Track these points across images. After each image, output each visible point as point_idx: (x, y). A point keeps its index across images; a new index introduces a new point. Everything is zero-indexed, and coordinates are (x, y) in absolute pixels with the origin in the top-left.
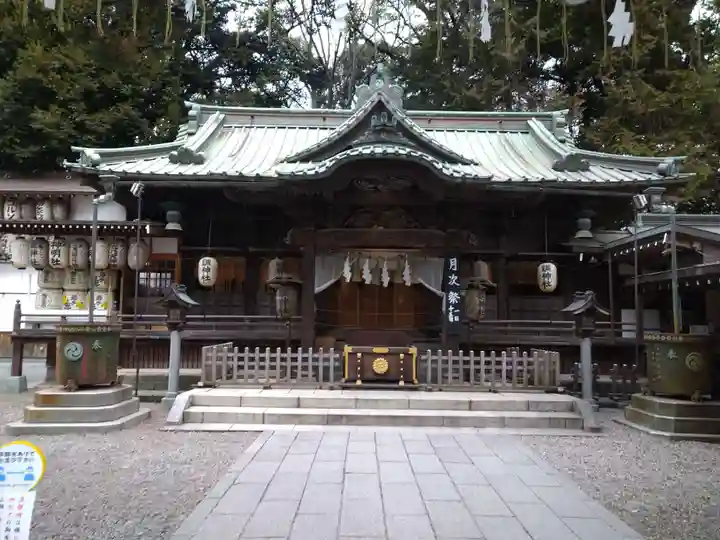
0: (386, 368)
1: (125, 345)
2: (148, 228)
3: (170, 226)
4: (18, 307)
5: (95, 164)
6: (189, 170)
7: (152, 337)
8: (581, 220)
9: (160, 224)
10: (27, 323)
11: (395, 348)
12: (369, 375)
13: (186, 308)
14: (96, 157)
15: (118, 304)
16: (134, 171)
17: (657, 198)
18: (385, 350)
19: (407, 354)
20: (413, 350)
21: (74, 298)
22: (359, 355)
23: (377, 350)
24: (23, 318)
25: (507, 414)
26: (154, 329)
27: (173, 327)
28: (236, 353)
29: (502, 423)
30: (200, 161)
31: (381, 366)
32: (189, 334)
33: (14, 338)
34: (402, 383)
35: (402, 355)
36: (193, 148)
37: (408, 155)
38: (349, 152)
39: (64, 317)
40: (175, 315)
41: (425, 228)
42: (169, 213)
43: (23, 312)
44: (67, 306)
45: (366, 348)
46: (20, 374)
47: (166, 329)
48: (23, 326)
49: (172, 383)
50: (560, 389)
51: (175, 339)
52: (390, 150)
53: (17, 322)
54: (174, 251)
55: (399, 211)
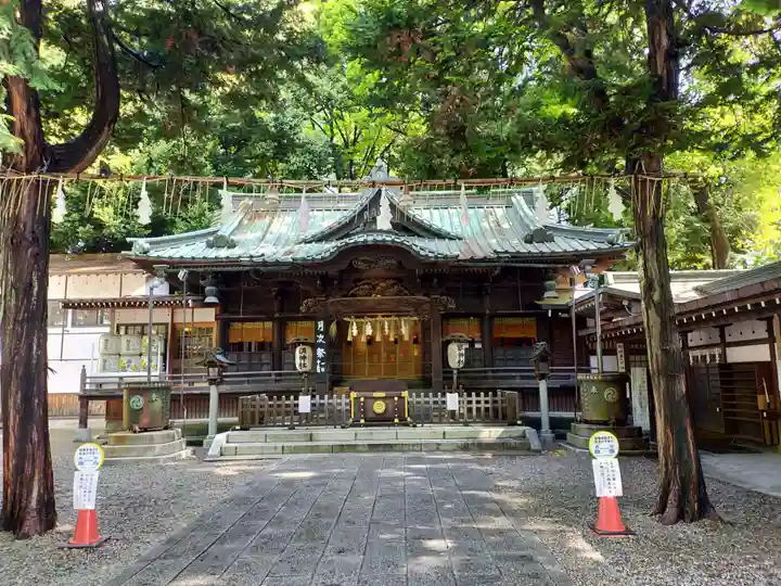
0: (384, 408)
1: (175, 399)
2: (190, 302)
3: (208, 300)
4: (84, 371)
5: (146, 251)
6: (223, 253)
7: (195, 392)
9: (200, 298)
10: (90, 383)
11: (390, 393)
12: (371, 415)
13: (222, 367)
14: (147, 246)
15: (165, 366)
16: (178, 255)
17: (588, 268)
18: (383, 394)
19: (400, 397)
20: (404, 394)
21: (129, 361)
22: (362, 399)
23: (376, 394)
24: (88, 380)
26: (196, 385)
27: (212, 382)
28: (266, 402)
29: (466, 446)
30: (232, 245)
31: (379, 407)
32: (224, 388)
33: (81, 397)
34: (396, 421)
35: (396, 399)
36: (226, 234)
37: (393, 241)
38: (347, 240)
39: (121, 378)
40: (214, 372)
41: (413, 295)
42: (208, 288)
43: (88, 375)
44: (124, 370)
45: (368, 394)
46: (86, 426)
47: (206, 385)
48: (88, 387)
49: (212, 428)
50: (519, 422)
51: (214, 392)
52: (379, 238)
53: (83, 383)
54: (212, 318)
55: (391, 282)
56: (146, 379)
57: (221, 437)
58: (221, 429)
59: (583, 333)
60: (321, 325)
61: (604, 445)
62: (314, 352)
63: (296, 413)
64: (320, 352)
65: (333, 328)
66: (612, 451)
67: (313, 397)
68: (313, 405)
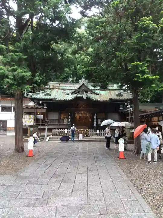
0: (83, 133)
3: (45, 107)
5: (31, 96)
6: (48, 97)
8: (121, 106)
9: (43, 107)
11: (84, 129)
14: (32, 95)
17: (129, 103)
18: (83, 130)
19: (87, 130)
20: (88, 130)
21: (27, 120)
22: (78, 130)
23: (82, 130)
25: (101, 140)
27: (46, 126)
28: (58, 130)
29: (100, 141)
30: (50, 95)
32: (49, 127)
34: (86, 135)
36: (49, 93)
40: (47, 124)
42: (45, 105)
44: (26, 122)
45: (80, 129)
49: (46, 136)
51: (46, 128)
54: (45, 111)
55: (85, 105)
56: (33, 125)
57: (48, 137)
58: (48, 136)
59: (128, 118)
60: (70, 114)
61: (121, 141)
62: (68, 120)
63: (64, 133)
64: (69, 120)
65: (72, 115)
66: (123, 142)
67: (68, 130)
68: (68, 131)
